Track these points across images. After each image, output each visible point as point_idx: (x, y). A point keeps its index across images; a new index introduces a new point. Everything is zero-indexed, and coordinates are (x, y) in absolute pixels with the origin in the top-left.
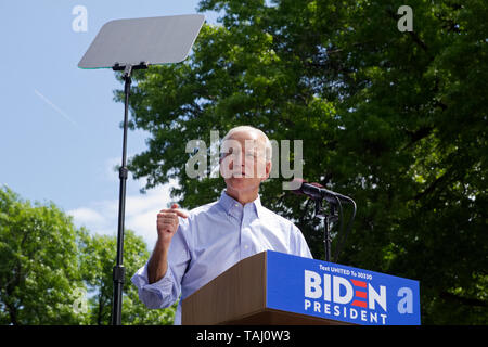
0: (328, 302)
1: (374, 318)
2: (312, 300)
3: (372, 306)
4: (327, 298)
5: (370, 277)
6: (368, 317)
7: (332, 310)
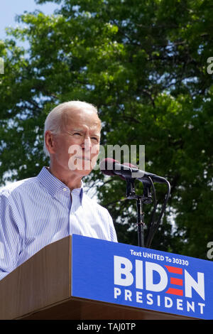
0: (139, 290)
1: (191, 307)
2: (123, 288)
3: (188, 294)
4: (139, 285)
5: (186, 263)
6: (184, 306)
7: (144, 299)
